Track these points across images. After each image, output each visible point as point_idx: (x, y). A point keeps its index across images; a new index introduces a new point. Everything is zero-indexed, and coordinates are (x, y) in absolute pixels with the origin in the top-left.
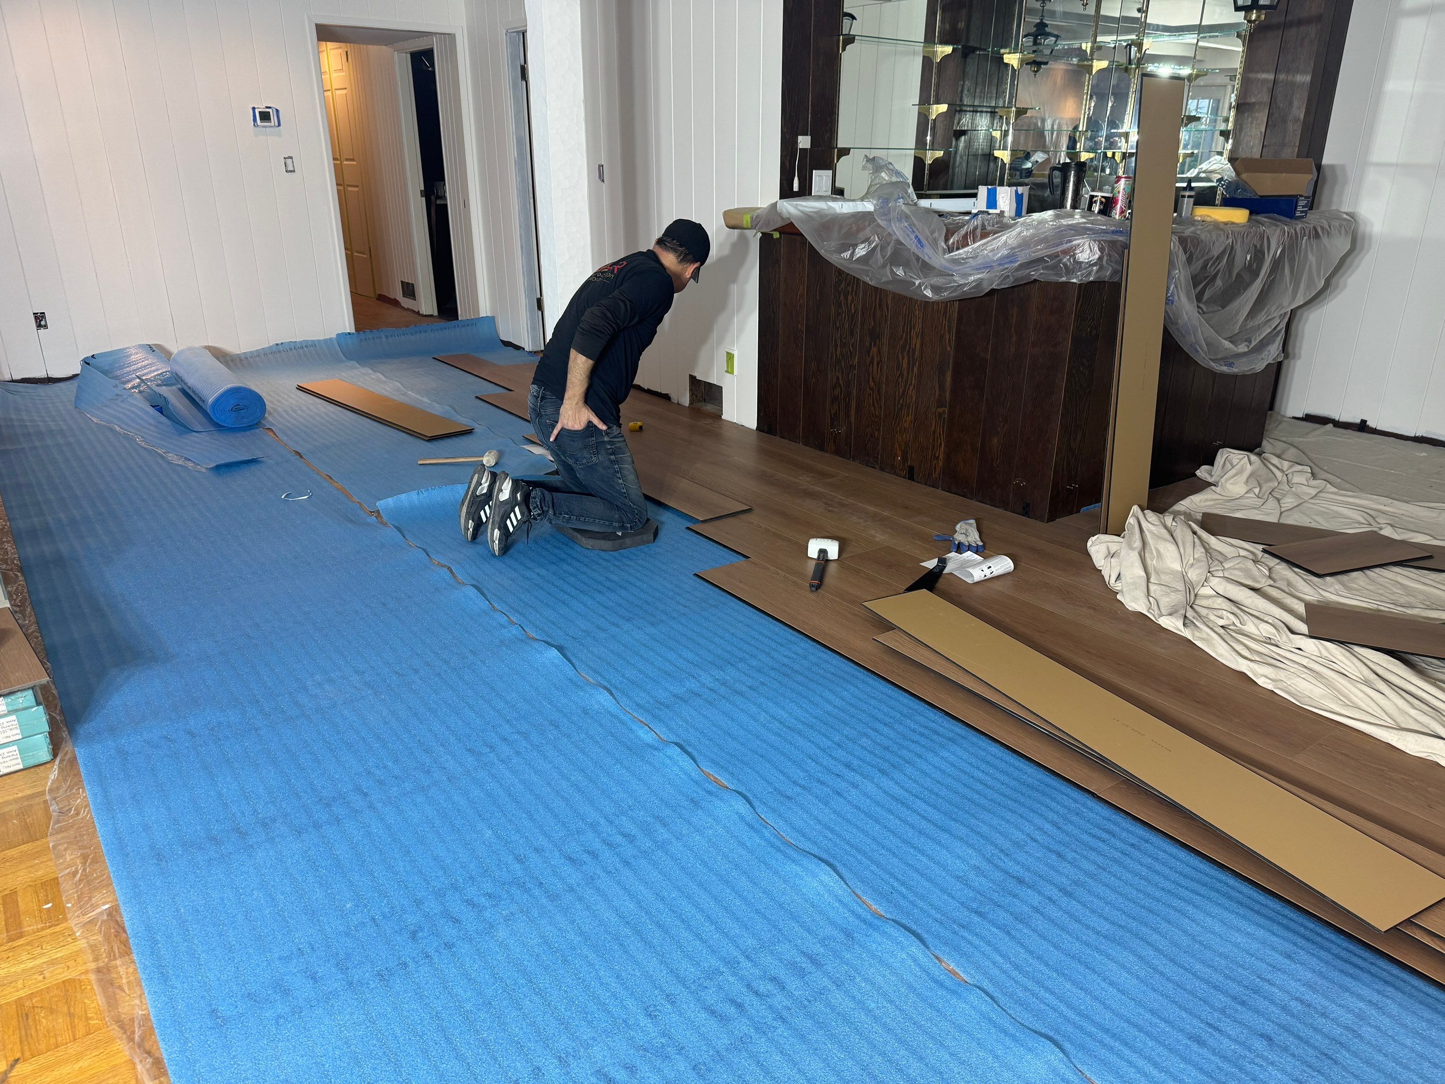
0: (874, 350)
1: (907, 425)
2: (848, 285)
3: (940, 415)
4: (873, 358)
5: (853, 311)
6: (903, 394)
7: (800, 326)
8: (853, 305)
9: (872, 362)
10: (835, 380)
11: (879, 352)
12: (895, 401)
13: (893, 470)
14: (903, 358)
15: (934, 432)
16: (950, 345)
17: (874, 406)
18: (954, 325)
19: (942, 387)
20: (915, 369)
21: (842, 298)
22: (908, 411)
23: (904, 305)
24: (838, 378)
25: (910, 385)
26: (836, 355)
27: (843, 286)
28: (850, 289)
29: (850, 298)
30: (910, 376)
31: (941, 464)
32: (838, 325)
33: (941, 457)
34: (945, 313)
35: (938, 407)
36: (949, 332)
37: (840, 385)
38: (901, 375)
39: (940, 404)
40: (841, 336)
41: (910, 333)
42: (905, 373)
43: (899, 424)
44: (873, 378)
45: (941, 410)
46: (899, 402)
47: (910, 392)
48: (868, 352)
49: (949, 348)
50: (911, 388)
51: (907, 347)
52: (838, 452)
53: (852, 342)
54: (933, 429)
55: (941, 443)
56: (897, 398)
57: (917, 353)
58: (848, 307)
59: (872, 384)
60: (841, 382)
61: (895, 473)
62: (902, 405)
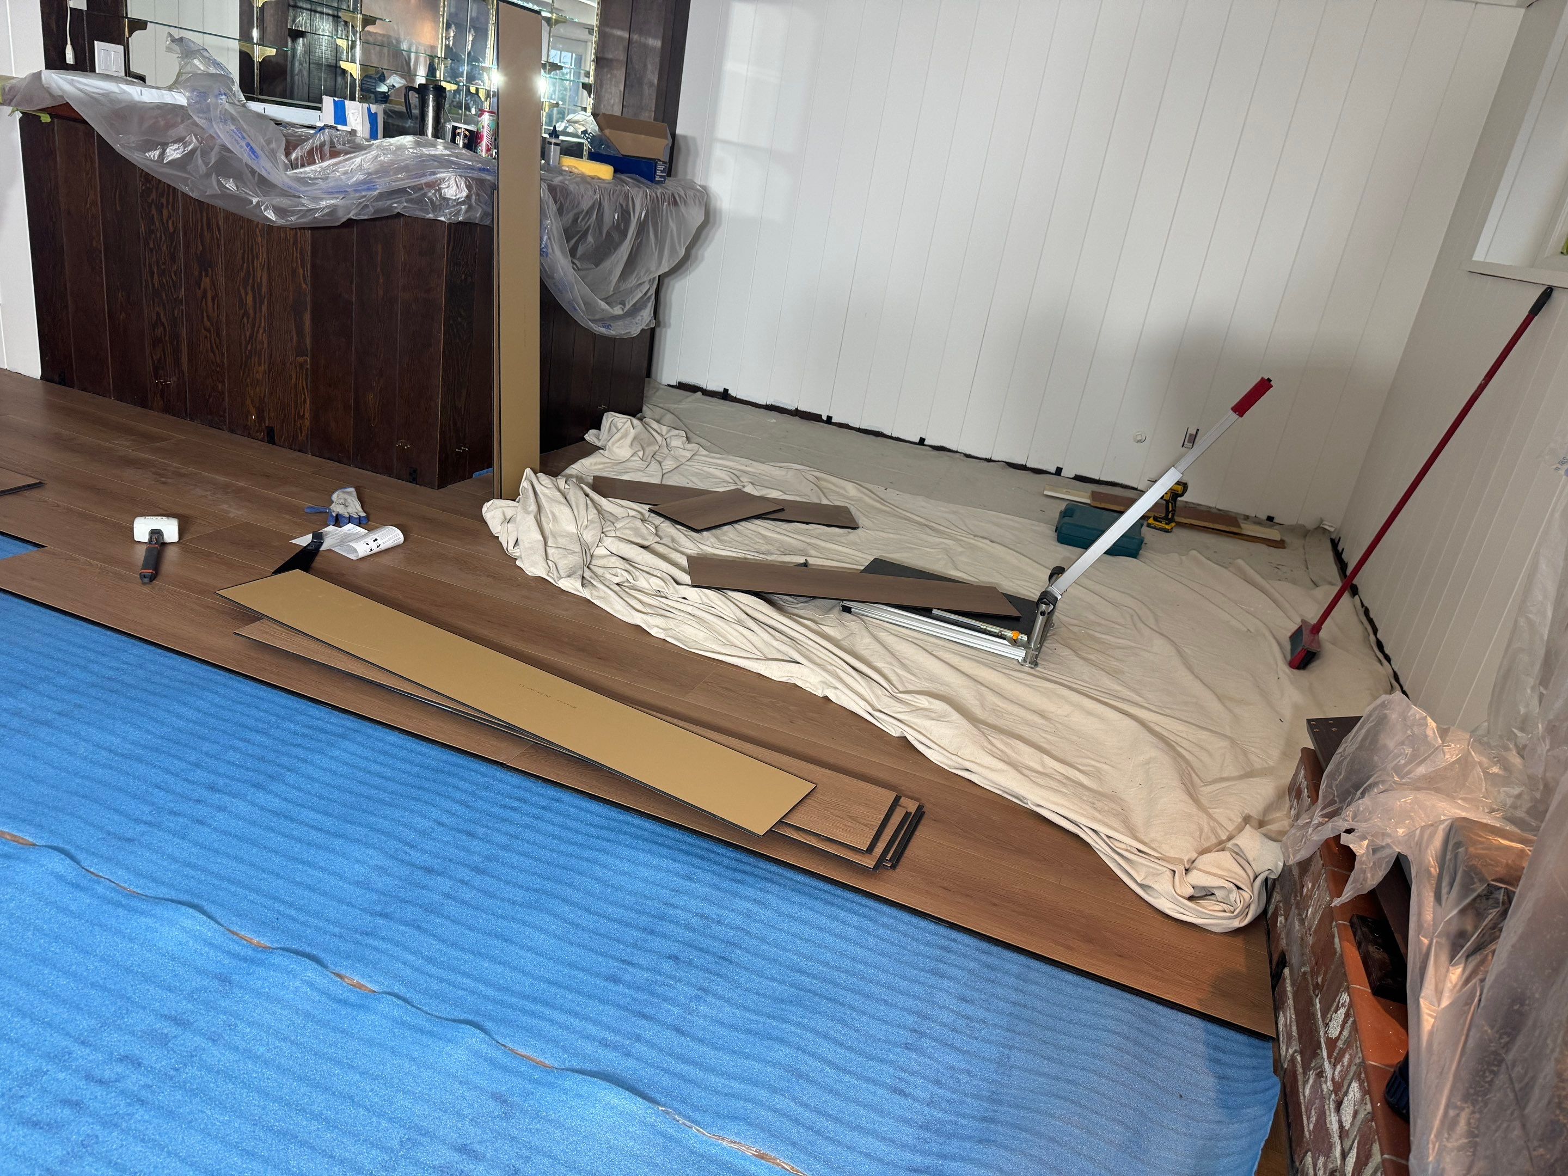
0: (206, 282)
1: (259, 376)
2: (162, 195)
3: (301, 366)
4: (205, 292)
5: (171, 229)
6: (251, 337)
7: (94, 243)
8: (170, 222)
9: (204, 296)
10: (155, 318)
11: (213, 283)
12: (241, 345)
13: (247, 431)
14: (246, 294)
15: (296, 386)
16: (305, 283)
17: (213, 351)
18: (308, 258)
19: (300, 332)
20: (264, 308)
21: (154, 211)
22: (260, 358)
23: (241, 228)
24: (158, 314)
25: (259, 327)
26: (153, 285)
27: (154, 196)
28: (164, 200)
29: (165, 212)
30: (258, 315)
31: (307, 423)
32: (151, 245)
33: (307, 415)
34: (295, 243)
35: (297, 356)
36: (303, 267)
37: (163, 324)
38: (246, 314)
39: (300, 352)
40: (158, 262)
41: (253, 262)
42: (251, 312)
43: (248, 375)
44: (208, 316)
45: (301, 359)
46: (246, 348)
47: (260, 335)
48: (199, 285)
49: (304, 286)
50: (261, 331)
51: (251, 281)
52: (167, 409)
53: (175, 268)
54: (294, 380)
55: (305, 399)
56: (244, 343)
57: (264, 289)
58: (163, 224)
59: (208, 324)
60: (163, 320)
61: (250, 436)
62: (251, 351)
